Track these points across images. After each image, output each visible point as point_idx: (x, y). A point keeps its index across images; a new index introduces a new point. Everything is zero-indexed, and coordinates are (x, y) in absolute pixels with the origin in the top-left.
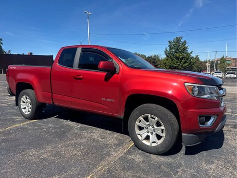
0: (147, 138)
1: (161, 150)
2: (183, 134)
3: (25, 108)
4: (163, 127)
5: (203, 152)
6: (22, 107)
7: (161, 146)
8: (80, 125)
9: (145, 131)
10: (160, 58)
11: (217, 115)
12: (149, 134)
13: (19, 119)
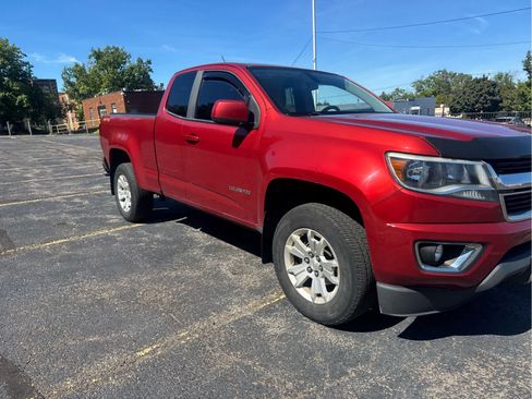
0: (308, 283)
1: (331, 315)
2: (380, 285)
3: (124, 200)
4: (335, 263)
5: (454, 338)
6: (120, 197)
7: (332, 307)
8: (214, 241)
9: (304, 266)
10: (515, 81)
11: (483, 244)
12: (312, 275)
13: (115, 219)
